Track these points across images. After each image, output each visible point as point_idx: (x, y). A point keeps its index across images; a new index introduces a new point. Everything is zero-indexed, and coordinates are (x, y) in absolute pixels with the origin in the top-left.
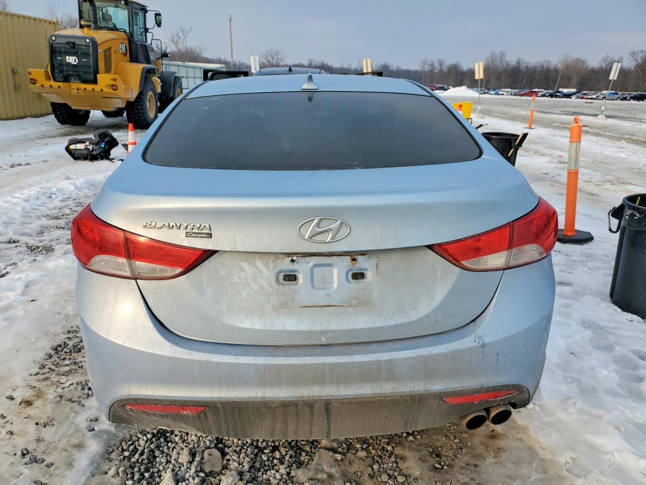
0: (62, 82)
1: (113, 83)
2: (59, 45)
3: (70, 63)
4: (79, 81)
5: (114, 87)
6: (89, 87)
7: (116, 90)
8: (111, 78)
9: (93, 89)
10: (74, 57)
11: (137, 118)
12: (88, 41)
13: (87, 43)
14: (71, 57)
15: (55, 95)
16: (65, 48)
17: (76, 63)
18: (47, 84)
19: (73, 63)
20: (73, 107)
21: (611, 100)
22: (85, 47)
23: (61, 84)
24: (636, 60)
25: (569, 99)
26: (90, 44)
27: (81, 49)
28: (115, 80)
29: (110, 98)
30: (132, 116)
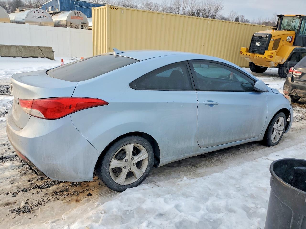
0: (251, 53)
1: (271, 55)
2: (256, 38)
3: (257, 45)
4: (258, 53)
5: (271, 57)
6: (260, 56)
7: (271, 58)
8: (270, 52)
9: (262, 57)
10: (259, 43)
11: (283, 72)
12: (267, 35)
13: (267, 36)
14: (258, 43)
15: (248, 58)
16: (258, 39)
17: (259, 45)
18: (245, 53)
19: (258, 45)
20: (256, 64)
22: (265, 38)
23: (250, 54)
26: (268, 37)
27: (264, 39)
28: (272, 53)
29: (269, 61)
30: (280, 71)
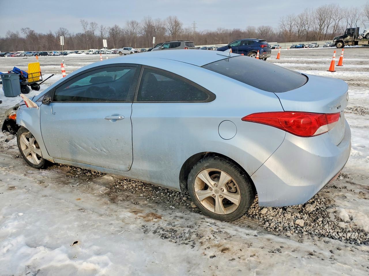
21: (29, 56)
24: (26, 33)
25: (3, 57)
